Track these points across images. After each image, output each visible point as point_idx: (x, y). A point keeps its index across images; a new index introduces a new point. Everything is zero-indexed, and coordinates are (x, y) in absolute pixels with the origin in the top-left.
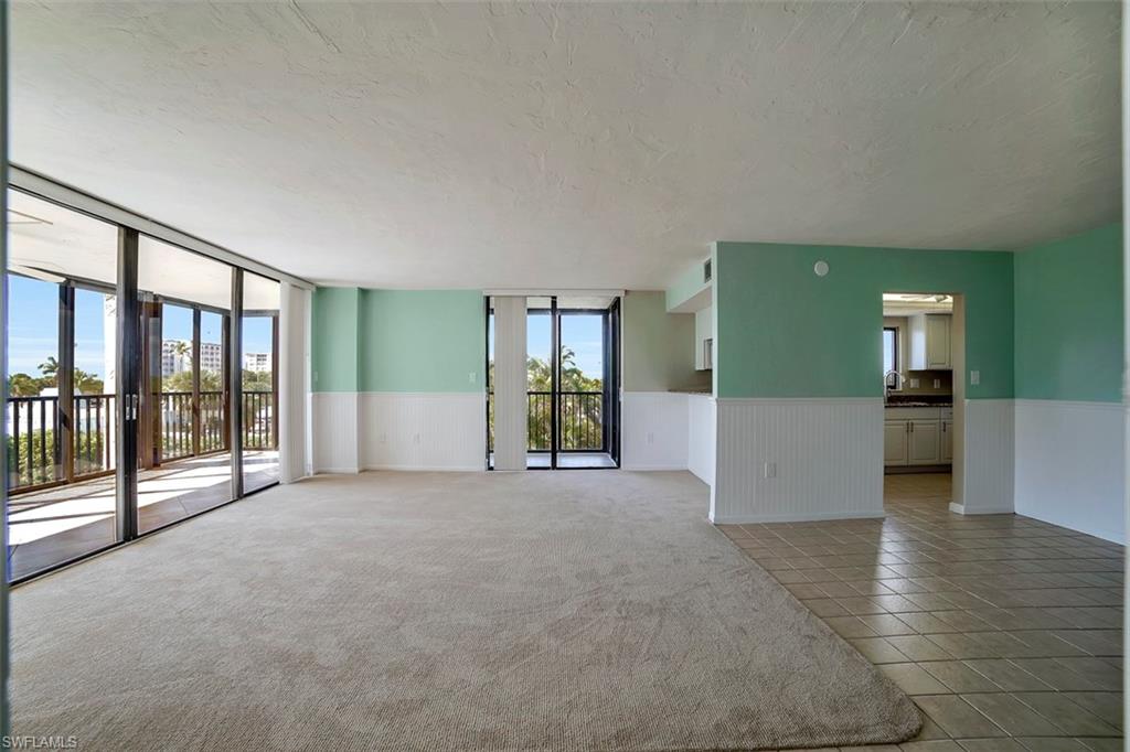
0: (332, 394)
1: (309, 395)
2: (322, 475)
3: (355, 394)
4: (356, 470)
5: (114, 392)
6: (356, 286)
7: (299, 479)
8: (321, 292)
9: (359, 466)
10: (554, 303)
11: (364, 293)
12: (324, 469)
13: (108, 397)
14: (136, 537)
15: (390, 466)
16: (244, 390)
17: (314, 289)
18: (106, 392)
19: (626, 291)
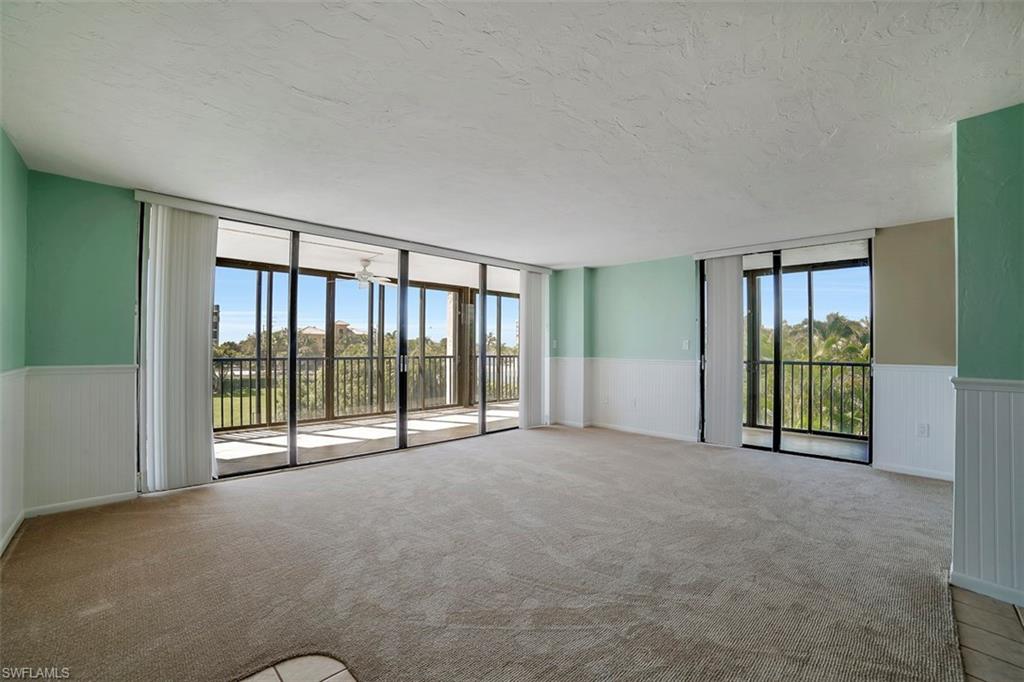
0: (566, 358)
1: (547, 360)
2: (557, 426)
3: (581, 360)
4: (582, 425)
5: (451, 354)
6: (582, 266)
7: (535, 426)
8: (557, 274)
9: (584, 422)
10: (777, 260)
11: (591, 271)
12: (559, 421)
13: (450, 357)
14: (406, 447)
15: (611, 426)
16: (487, 354)
17: (551, 273)
18: (448, 354)
19: (877, 230)
